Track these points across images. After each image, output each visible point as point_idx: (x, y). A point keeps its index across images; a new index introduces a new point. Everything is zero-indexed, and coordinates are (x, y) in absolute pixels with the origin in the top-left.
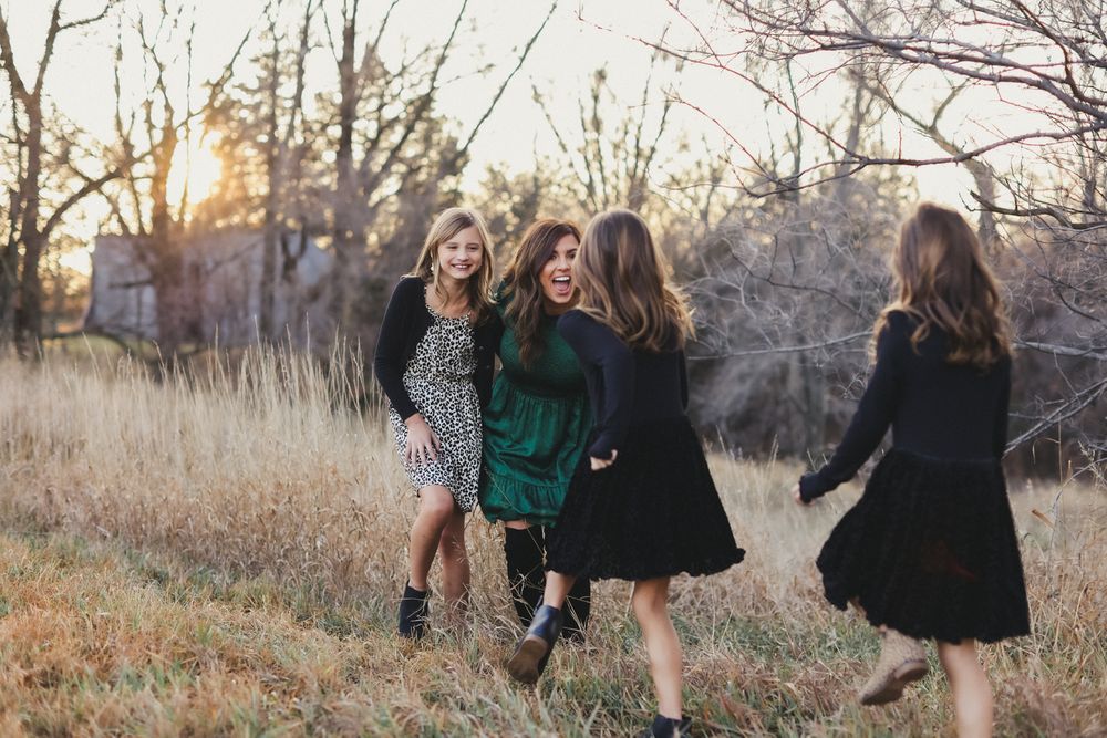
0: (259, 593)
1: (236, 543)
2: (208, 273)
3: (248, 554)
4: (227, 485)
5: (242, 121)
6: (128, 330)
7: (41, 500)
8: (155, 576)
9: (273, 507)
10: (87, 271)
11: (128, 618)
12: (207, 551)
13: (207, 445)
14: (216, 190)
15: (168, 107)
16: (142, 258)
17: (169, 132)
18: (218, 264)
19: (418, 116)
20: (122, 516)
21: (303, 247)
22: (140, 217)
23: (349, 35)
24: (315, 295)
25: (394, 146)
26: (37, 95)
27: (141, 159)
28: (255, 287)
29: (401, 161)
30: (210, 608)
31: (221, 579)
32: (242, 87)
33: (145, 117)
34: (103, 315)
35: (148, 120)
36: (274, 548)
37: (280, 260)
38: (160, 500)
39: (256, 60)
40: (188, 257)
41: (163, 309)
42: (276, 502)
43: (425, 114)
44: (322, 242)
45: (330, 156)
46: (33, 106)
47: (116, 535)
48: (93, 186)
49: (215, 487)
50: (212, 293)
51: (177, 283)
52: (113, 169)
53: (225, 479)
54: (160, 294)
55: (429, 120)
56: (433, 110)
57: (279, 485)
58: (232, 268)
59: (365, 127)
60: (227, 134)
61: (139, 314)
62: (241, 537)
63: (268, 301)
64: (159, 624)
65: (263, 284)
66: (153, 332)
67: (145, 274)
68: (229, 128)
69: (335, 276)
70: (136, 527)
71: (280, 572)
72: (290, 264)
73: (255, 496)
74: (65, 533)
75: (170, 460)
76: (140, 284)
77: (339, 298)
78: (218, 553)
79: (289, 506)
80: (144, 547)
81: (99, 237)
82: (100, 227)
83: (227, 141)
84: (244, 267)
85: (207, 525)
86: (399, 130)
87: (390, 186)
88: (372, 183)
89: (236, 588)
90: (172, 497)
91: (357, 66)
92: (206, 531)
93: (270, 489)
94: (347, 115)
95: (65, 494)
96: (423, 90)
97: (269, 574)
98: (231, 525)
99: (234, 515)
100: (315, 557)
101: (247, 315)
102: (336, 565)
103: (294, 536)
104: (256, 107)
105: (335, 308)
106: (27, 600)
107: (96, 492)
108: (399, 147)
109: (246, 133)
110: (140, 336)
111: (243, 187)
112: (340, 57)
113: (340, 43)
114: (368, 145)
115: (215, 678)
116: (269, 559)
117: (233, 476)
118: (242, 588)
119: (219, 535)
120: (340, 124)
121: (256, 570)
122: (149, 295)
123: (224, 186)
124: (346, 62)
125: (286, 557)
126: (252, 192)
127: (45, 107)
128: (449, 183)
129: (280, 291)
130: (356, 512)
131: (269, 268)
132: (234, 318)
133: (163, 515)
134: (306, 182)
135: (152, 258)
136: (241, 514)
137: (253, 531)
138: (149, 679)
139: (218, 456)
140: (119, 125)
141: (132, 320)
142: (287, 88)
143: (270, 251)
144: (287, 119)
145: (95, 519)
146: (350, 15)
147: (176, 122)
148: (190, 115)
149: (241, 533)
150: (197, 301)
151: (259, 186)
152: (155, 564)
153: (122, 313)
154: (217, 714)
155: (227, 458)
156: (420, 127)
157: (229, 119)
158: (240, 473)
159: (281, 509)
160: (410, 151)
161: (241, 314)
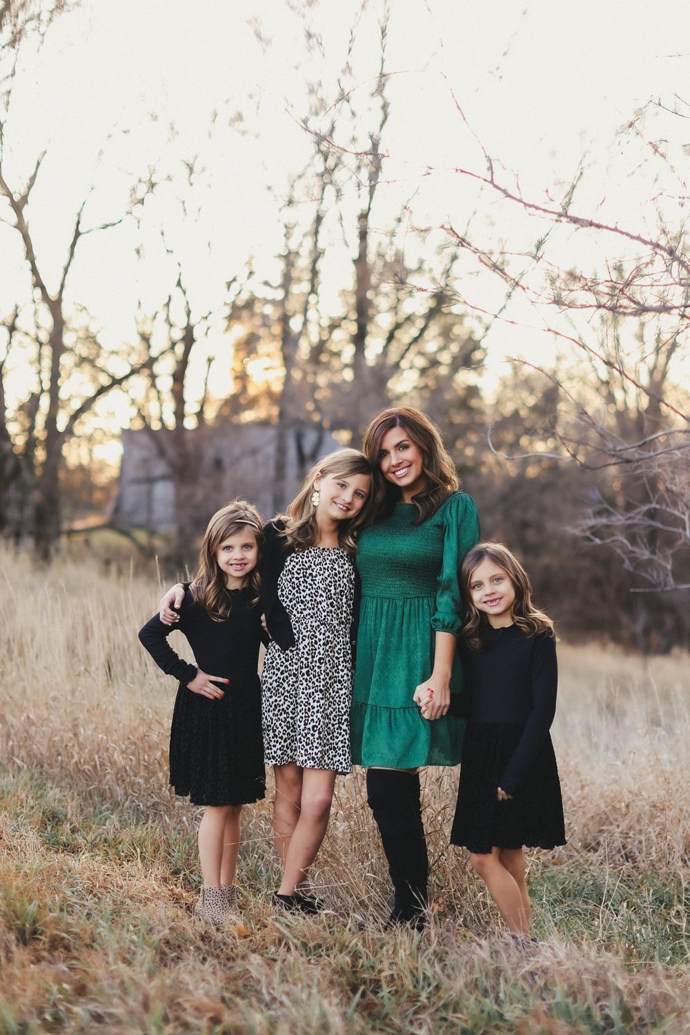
2: (226, 469)
5: (264, 316)
10: (116, 463)
17: (188, 330)
19: (436, 311)
21: (319, 443)
22: (161, 413)
23: (363, 231)
25: (411, 340)
26: (59, 300)
27: (159, 358)
29: (420, 353)
32: (265, 283)
33: (165, 317)
35: (168, 320)
37: (292, 458)
43: (445, 308)
44: (343, 436)
45: (349, 352)
46: (55, 307)
48: (116, 382)
60: (250, 330)
61: (151, 511)
68: (253, 324)
72: (303, 461)
83: (250, 337)
86: (416, 326)
87: (408, 380)
94: (363, 311)
108: (416, 341)
110: (152, 533)
112: (356, 256)
113: (355, 241)
120: (355, 320)
124: (361, 261)
127: (67, 310)
128: (465, 378)
131: (280, 466)
134: (326, 377)
141: (142, 517)
143: (281, 450)
148: (210, 312)
157: (253, 315)
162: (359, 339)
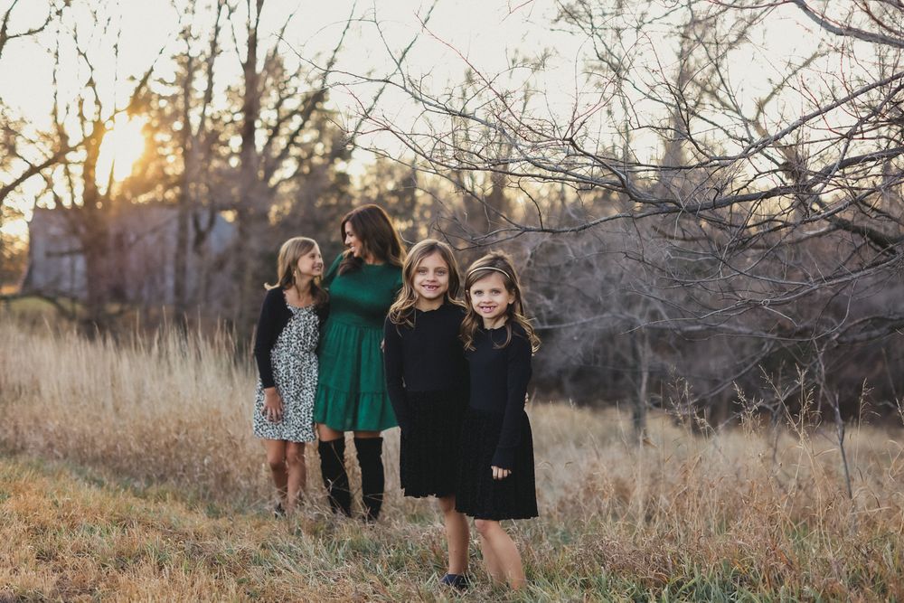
0: (165, 492)
1: (150, 462)
2: (130, 245)
3: (158, 469)
4: (144, 422)
5: (161, 110)
6: (63, 294)
7: (11, 432)
8: (95, 481)
9: (176, 437)
10: (25, 238)
11: (83, 501)
12: (130, 467)
13: (130, 394)
14: (138, 171)
15: (97, 102)
16: (75, 232)
17: (98, 126)
18: (138, 238)
19: (313, 108)
20: (71, 443)
21: (212, 222)
22: (73, 195)
23: (253, 43)
24: (220, 264)
25: (292, 133)
27: (74, 149)
28: (170, 257)
29: (297, 145)
30: (131, 500)
31: (140, 485)
32: (162, 81)
33: (78, 111)
34: (40, 280)
35: (81, 115)
36: (175, 463)
37: (192, 235)
38: (98, 432)
39: (174, 57)
40: (113, 230)
41: (92, 276)
42: (178, 433)
43: (319, 105)
44: (229, 216)
45: (236, 142)
47: (66, 456)
48: (34, 170)
49: (136, 423)
50: (134, 260)
51: (103, 252)
52: (51, 155)
53: (143, 417)
54: (90, 263)
55: (323, 111)
56: (327, 100)
57: (180, 422)
58: (151, 240)
59: (267, 115)
60: (147, 122)
61: (73, 280)
62: (154, 457)
63: (181, 270)
64: (101, 504)
65: (177, 256)
66: (84, 295)
67: (77, 244)
68: (150, 116)
69: (239, 248)
70: (79, 450)
71: (179, 480)
72: (201, 237)
73: (163, 429)
74: (29, 455)
75: (104, 405)
76: (72, 253)
77: (241, 267)
78: (137, 468)
79: (186, 436)
80: (86, 465)
81: (36, 209)
82: (37, 198)
83: (148, 126)
84: (162, 239)
85: (130, 449)
86: (297, 120)
87: (289, 167)
88: (272, 166)
89: (149, 490)
90: (106, 431)
91: (259, 67)
92: (129, 453)
93: (173, 426)
94: (251, 110)
95: (29, 428)
96: (317, 85)
97: (172, 481)
98: (147, 450)
99: (149, 443)
100: (203, 471)
101: (163, 280)
102: (217, 475)
103: (189, 456)
104: (174, 98)
105: (238, 277)
106: (17, 491)
107: (52, 426)
108: (296, 134)
109: (165, 121)
110: (74, 300)
111: (161, 168)
112: (245, 60)
113: (244, 50)
114: (271, 132)
115: (136, 530)
116: (173, 472)
117: (148, 415)
118: (154, 490)
119: (138, 456)
121: (163, 479)
122: (80, 263)
123: (145, 168)
124: (249, 66)
125: (184, 471)
126: (169, 171)
128: (340, 166)
129: (191, 260)
130: (230, 439)
131: (182, 244)
132: (152, 281)
133: (99, 442)
134: (216, 163)
135: (82, 230)
136: (154, 442)
137: (162, 453)
138: (98, 528)
139: (138, 401)
140: (55, 113)
141: (66, 285)
142: (200, 83)
143: (183, 228)
144: (200, 109)
145: (51, 445)
146: (253, 25)
147: (104, 118)
148: (116, 112)
149: (154, 454)
150: (121, 271)
151: (175, 166)
152: (95, 475)
153: (58, 280)
154: (136, 547)
155: (145, 402)
156: (314, 115)
157: (149, 108)
158: (153, 413)
159: (182, 437)
160: (307, 137)
161: (158, 280)
162: (248, 133)
